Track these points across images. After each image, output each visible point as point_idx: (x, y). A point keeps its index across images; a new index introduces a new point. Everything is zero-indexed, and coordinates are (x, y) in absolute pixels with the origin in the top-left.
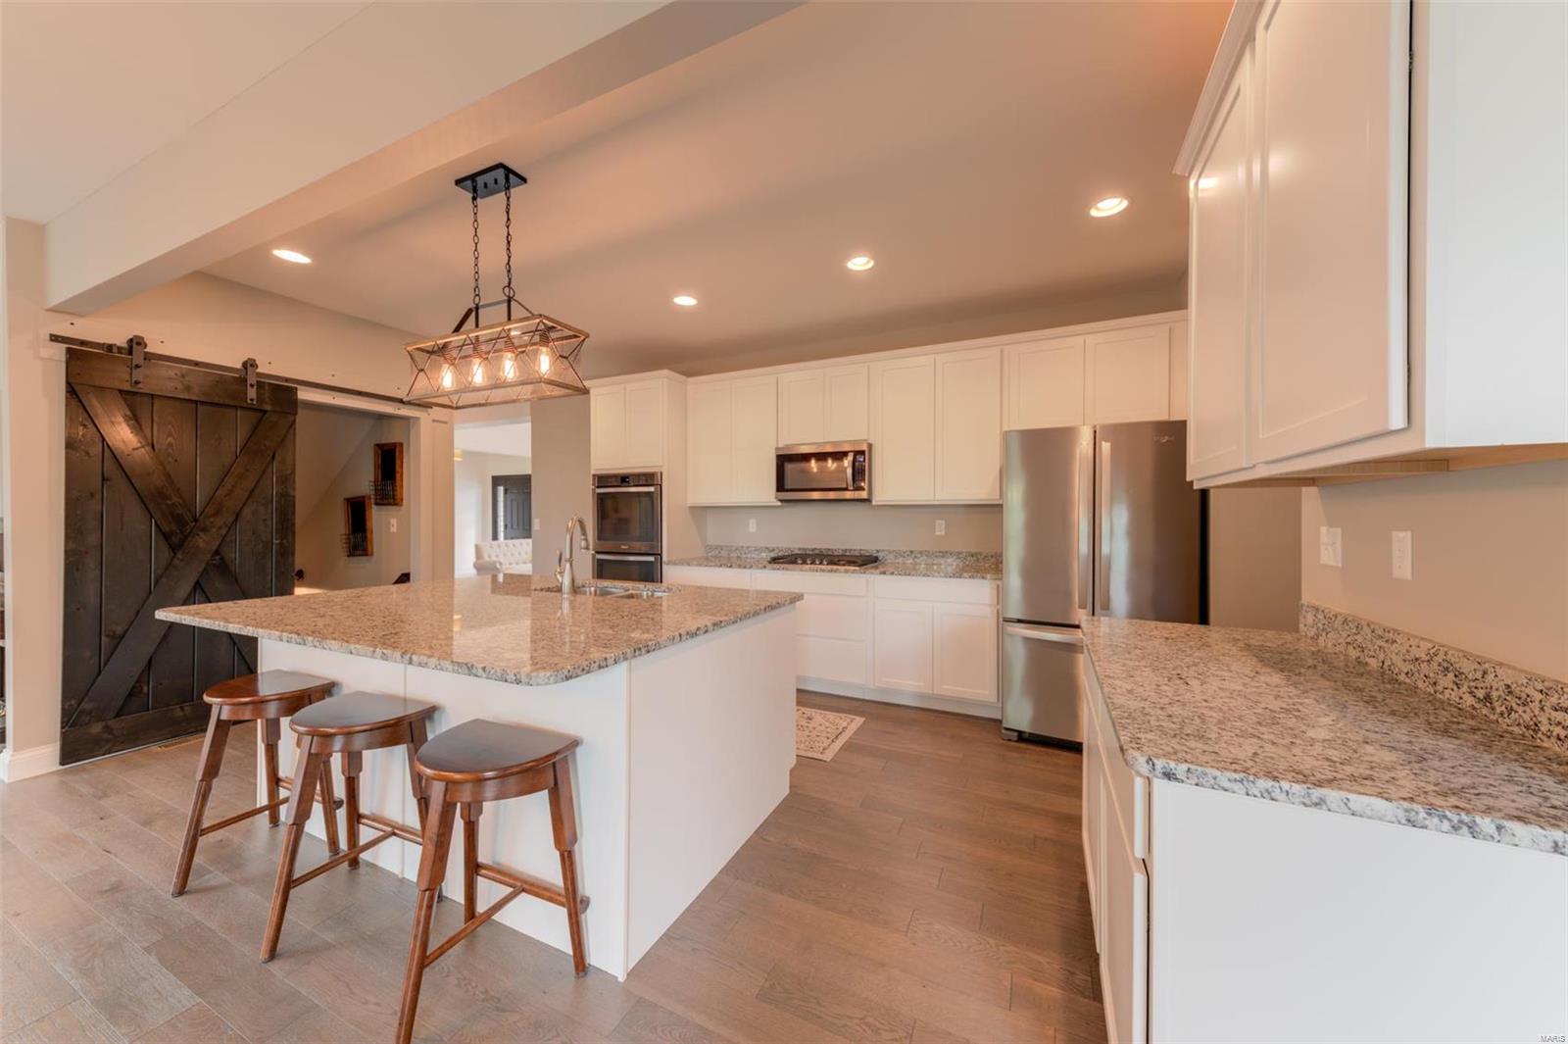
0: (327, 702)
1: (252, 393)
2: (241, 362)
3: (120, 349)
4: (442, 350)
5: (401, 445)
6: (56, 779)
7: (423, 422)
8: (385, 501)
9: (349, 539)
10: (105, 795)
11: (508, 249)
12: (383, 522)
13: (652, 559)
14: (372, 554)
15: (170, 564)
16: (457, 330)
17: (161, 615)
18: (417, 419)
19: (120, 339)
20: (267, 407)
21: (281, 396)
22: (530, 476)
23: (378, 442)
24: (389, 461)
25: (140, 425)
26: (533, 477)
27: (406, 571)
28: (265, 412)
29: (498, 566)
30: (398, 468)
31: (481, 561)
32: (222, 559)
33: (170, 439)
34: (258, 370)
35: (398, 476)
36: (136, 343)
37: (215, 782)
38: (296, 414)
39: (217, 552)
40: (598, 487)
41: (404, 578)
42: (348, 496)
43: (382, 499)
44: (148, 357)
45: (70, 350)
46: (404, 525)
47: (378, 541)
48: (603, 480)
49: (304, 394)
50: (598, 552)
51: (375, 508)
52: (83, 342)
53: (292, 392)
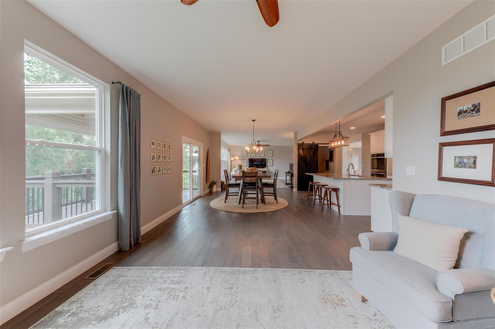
1: (313, 146)
2: (312, 142)
4: (332, 141)
5: (333, 151)
12: (331, 164)
13: (384, 174)
14: (329, 170)
16: (333, 139)
17: (306, 174)
19: (302, 143)
21: (317, 146)
23: (330, 151)
24: (331, 154)
25: (303, 152)
28: (315, 149)
32: (311, 168)
34: (314, 143)
35: (333, 156)
36: (303, 142)
38: (318, 148)
42: (326, 160)
43: (331, 160)
44: (304, 144)
45: (298, 145)
46: (333, 165)
47: (330, 168)
48: (373, 156)
49: (319, 145)
50: (372, 172)
51: (330, 162)
52: (299, 144)
53: (318, 145)
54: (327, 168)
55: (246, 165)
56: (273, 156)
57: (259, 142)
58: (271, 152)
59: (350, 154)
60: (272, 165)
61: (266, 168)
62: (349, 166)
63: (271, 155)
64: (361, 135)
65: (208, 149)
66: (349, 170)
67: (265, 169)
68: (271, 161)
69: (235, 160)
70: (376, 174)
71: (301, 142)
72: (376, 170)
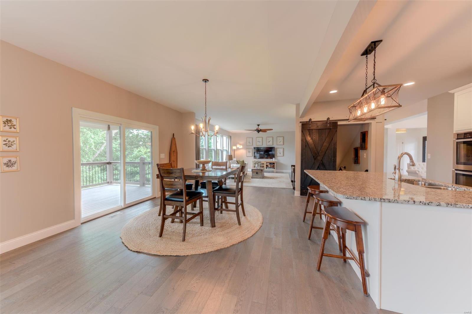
0: (326, 194)
1: (328, 125)
2: (327, 119)
3: (308, 122)
5: (367, 132)
6: (299, 197)
7: (372, 124)
8: (362, 149)
9: (354, 159)
10: (303, 202)
11: (374, 67)
12: (363, 154)
14: (360, 163)
15: (314, 162)
17: (305, 171)
18: (371, 123)
19: (308, 120)
20: (331, 128)
21: (334, 124)
22: (426, 137)
23: (361, 132)
24: (364, 136)
25: (310, 135)
26: (427, 137)
27: (367, 169)
28: (331, 129)
29: (417, 172)
30: (366, 139)
31: (409, 170)
32: (322, 162)
33: (315, 138)
34: (330, 120)
35: (366, 141)
36: (310, 120)
37: (309, 204)
38: (337, 128)
39: (322, 160)
40: (457, 139)
41: (367, 171)
42: (354, 147)
43: (362, 148)
44: (312, 122)
45: (302, 124)
46: (367, 155)
47: (361, 160)
48: (459, 136)
49: (339, 123)
50: (456, 170)
51: (360, 150)
52: (304, 122)
53: (337, 123)
54: (357, 160)
55: (252, 156)
56: (283, 145)
57: (258, 125)
58: (281, 139)
59: (401, 140)
60: (282, 155)
61: (275, 159)
62: (400, 158)
63: (282, 143)
64: (426, 101)
65: (174, 134)
66: (399, 169)
67: (273, 160)
68: (281, 150)
69: (238, 149)
70: (464, 175)
71: (306, 119)
72: (462, 167)
